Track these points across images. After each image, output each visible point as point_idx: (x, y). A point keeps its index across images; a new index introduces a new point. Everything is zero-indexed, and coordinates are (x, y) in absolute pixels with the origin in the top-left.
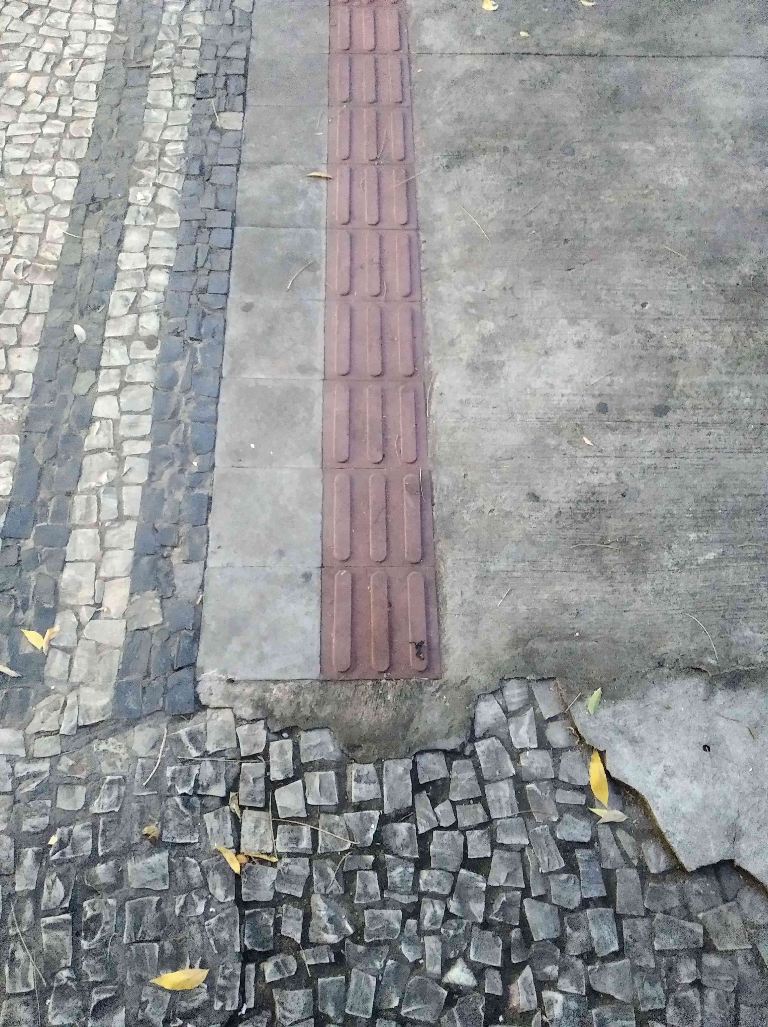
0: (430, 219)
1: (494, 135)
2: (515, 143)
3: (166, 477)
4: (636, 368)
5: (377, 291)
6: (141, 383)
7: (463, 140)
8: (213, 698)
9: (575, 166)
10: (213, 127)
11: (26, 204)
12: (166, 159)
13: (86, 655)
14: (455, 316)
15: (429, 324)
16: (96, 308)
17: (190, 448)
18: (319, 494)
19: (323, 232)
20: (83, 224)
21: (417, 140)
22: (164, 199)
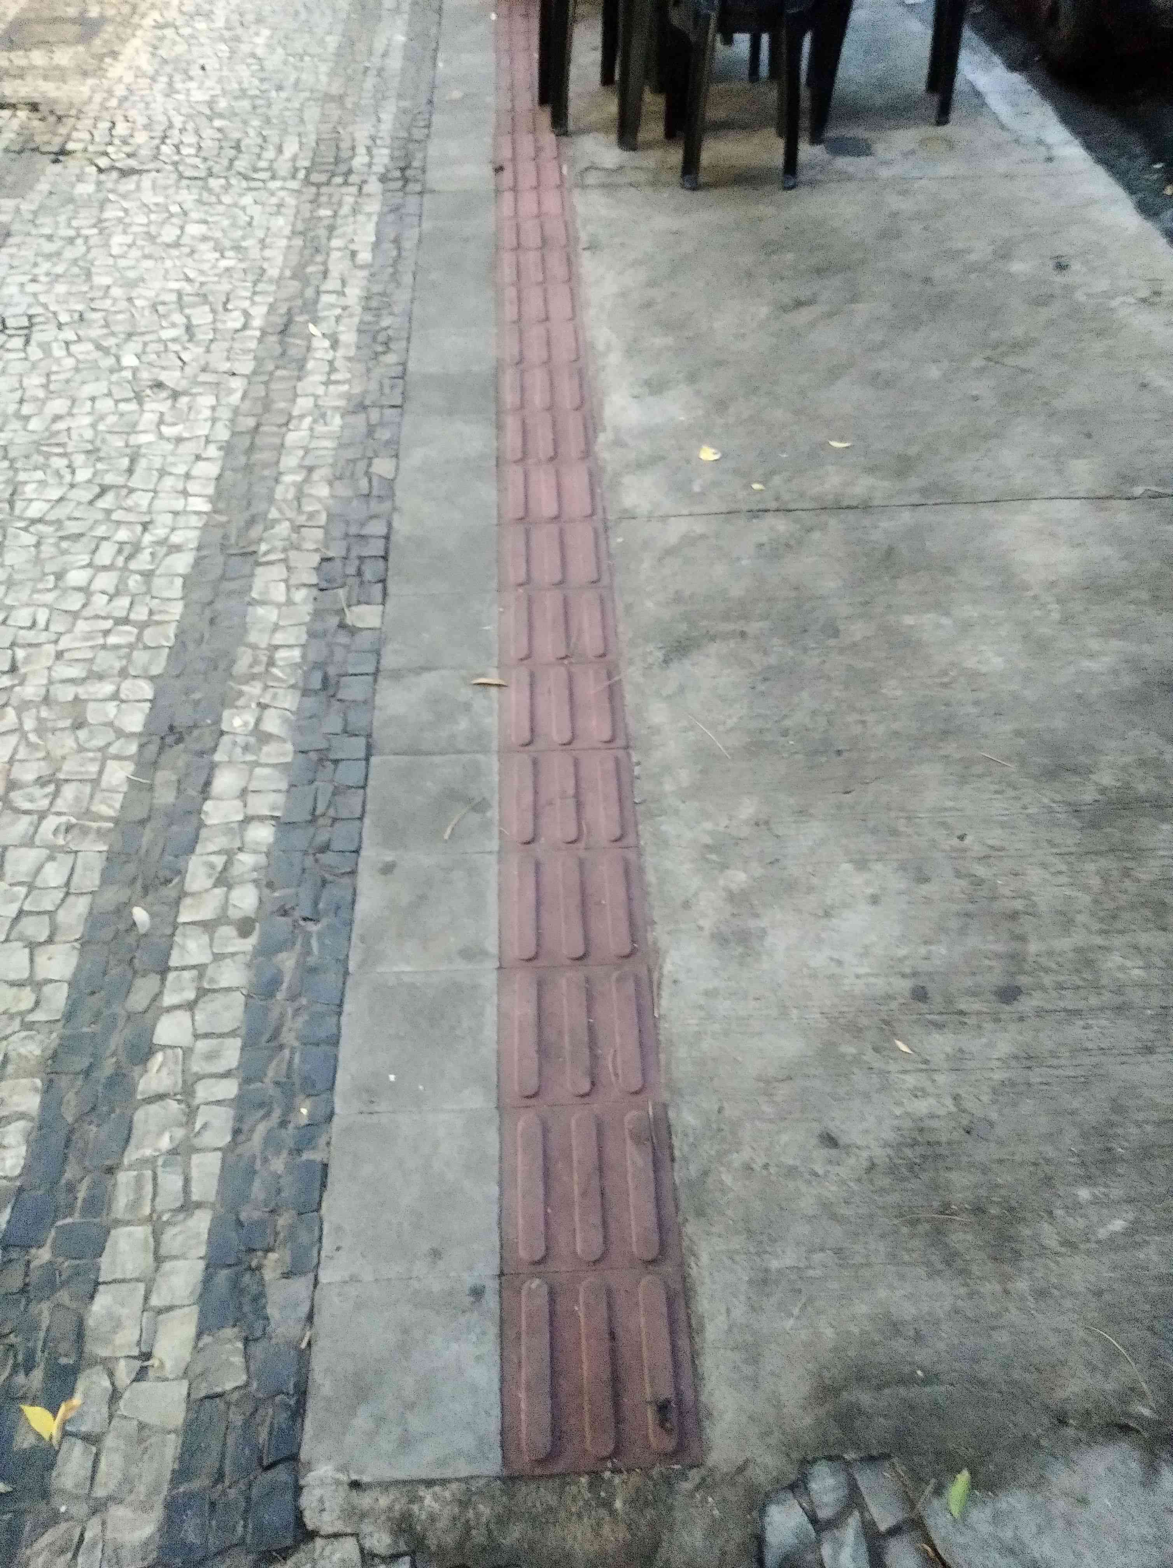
0: (644, 732)
1: (726, 617)
2: (754, 627)
3: (258, 1137)
4: (963, 931)
5: (573, 837)
6: (228, 990)
7: (684, 627)
8: (326, 1517)
9: (842, 651)
10: (342, 626)
11: (77, 739)
12: (275, 671)
13: (122, 1444)
14: (688, 866)
15: (651, 877)
16: (168, 881)
17: (297, 1086)
18: (494, 1151)
19: (495, 758)
20: (155, 763)
21: (621, 629)
22: (272, 724)
